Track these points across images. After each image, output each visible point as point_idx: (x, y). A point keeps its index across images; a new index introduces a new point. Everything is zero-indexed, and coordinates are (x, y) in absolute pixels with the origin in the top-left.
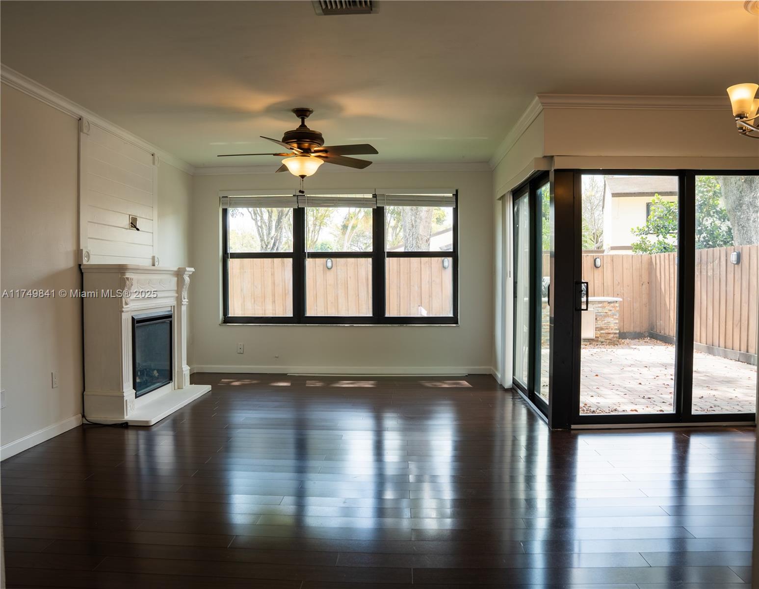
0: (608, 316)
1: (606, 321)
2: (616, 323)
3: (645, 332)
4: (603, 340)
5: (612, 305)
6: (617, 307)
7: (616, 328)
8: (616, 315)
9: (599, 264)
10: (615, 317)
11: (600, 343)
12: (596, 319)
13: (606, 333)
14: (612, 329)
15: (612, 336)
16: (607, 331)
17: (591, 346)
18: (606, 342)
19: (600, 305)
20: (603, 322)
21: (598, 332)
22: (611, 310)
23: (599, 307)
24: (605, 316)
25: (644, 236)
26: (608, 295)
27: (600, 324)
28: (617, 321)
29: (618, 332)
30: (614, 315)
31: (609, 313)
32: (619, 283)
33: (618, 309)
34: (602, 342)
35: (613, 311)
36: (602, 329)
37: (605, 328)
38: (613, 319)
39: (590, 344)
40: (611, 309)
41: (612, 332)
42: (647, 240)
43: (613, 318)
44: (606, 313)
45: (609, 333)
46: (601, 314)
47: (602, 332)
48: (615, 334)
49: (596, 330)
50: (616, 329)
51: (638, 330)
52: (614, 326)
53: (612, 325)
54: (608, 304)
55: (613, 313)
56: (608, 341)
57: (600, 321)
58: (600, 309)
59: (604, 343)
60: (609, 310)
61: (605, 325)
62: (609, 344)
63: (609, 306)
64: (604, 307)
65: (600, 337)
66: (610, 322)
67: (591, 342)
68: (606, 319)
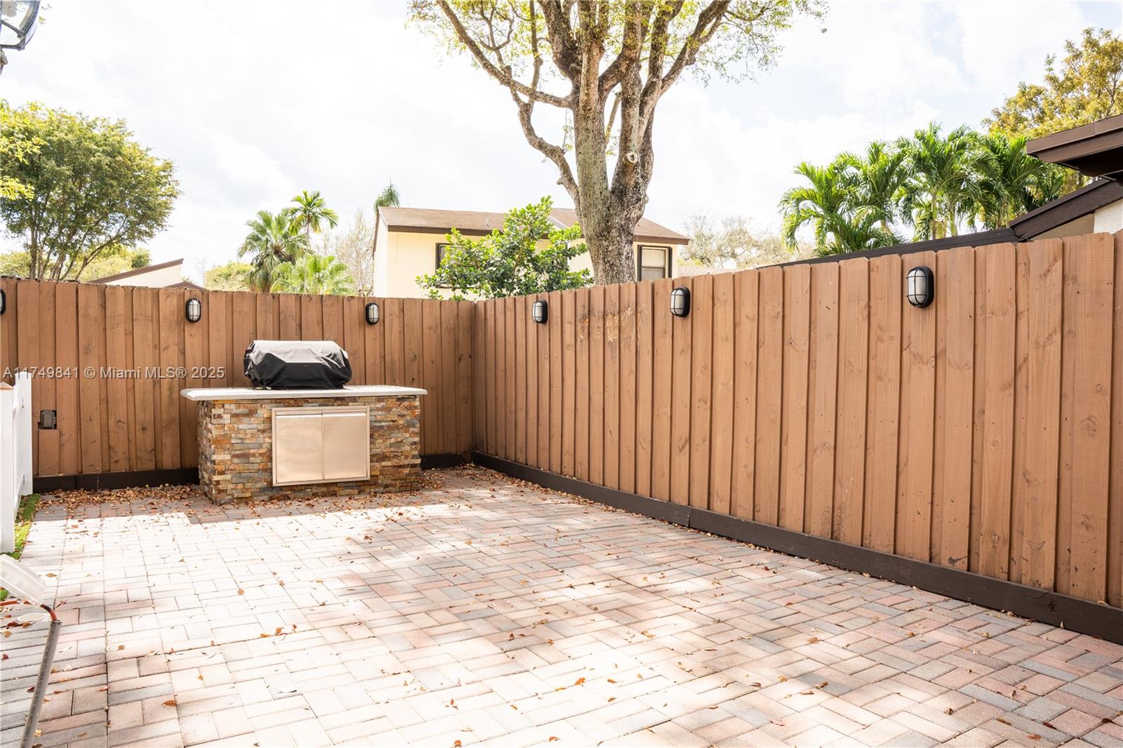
0: (397, 427)
1: (393, 440)
2: (415, 443)
3: (465, 452)
4: (388, 482)
5: (406, 403)
6: (416, 408)
7: (416, 453)
8: (414, 426)
9: (376, 316)
10: (411, 429)
11: (382, 489)
12: (371, 436)
13: (394, 466)
14: (406, 457)
15: (407, 471)
16: (395, 462)
17: (362, 497)
18: (394, 486)
19: (379, 405)
20: (389, 442)
21: (377, 465)
22: (403, 416)
23: (378, 409)
24: (391, 429)
25: (435, 289)
26: (393, 383)
27: (382, 446)
28: (417, 439)
29: (418, 461)
30: (409, 425)
31: (401, 422)
32: (415, 356)
33: (418, 412)
34: (386, 486)
35: (408, 418)
36: (384, 457)
37: (392, 455)
38: (407, 435)
39: (359, 493)
40: (405, 412)
41: (406, 462)
42: (438, 294)
43: (406, 432)
44: (393, 421)
45: (401, 466)
46: (383, 424)
47: (383, 464)
48: (414, 466)
49: (371, 461)
50: (414, 457)
51: (452, 449)
52: (411, 449)
53: (407, 448)
54: (398, 403)
55: (407, 421)
56: (398, 482)
57: (381, 441)
58: (380, 413)
59: (390, 488)
60: (399, 415)
61: (392, 449)
62: (401, 489)
63: (399, 406)
64: (388, 410)
65: (381, 477)
66: (401, 442)
67: (362, 488)
68: (393, 435)
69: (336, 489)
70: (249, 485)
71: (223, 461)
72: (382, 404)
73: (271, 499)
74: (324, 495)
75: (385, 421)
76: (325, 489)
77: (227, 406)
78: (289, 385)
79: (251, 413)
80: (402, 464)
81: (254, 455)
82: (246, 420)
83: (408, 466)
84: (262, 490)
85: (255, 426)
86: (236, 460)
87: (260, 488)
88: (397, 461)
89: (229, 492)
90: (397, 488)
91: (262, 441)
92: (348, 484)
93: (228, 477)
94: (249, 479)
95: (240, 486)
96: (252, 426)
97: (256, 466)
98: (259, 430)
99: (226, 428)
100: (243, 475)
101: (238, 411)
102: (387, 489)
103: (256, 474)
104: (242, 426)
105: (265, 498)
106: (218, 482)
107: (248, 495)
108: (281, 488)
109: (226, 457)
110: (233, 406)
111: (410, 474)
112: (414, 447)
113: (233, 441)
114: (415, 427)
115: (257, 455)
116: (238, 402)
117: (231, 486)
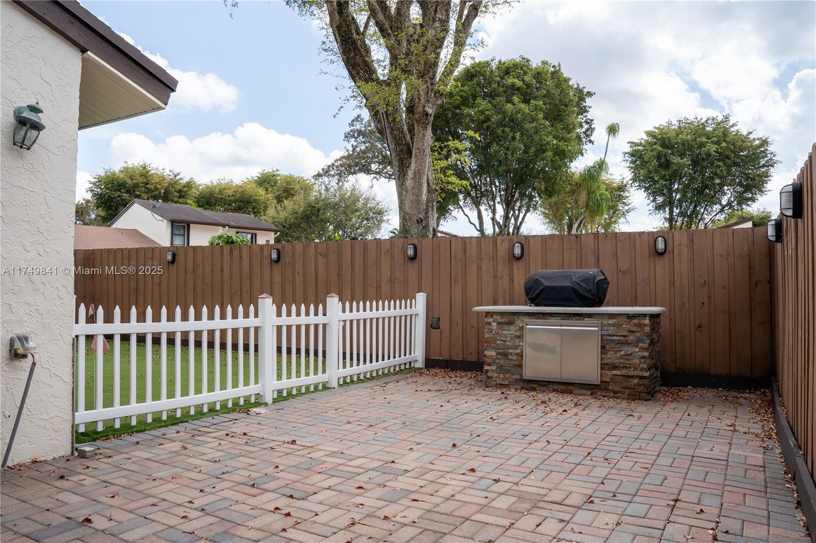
0: (627, 342)
1: (622, 353)
2: (644, 357)
4: (617, 388)
5: (636, 321)
6: (645, 325)
7: (645, 366)
8: (643, 341)
10: (641, 345)
11: (612, 394)
12: (603, 347)
13: (624, 376)
14: (635, 369)
15: (635, 381)
16: (624, 372)
18: (623, 393)
19: (610, 322)
20: (619, 354)
21: (609, 373)
22: (633, 332)
23: (609, 325)
24: (621, 343)
27: (612, 358)
28: (646, 354)
29: (647, 374)
30: (639, 340)
31: (631, 338)
33: (647, 329)
34: (615, 393)
35: (638, 334)
36: (615, 367)
37: (621, 365)
38: (637, 350)
39: (591, 395)
40: (634, 329)
41: (635, 373)
43: (636, 347)
44: (624, 336)
45: (632, 377)
46: (615, 338)
47: (614, 372)
48: (642, 378)
49: (602, 369)
50: (642, 370)
52: (641, 363)
53: (637, 361)
54: (628, 320)
55: (636, 336)
56: (627, 391)
57: (613, 353)
58: (612, 328)
59: (619, 395)
60: (629, 331)
61: (622, 361)
62: (630, 396)
63: (629, 323)
64: (618, 326)
65: (612, 383)
66: (631, 355)
67: (595, 391)
68: (624, 348)
69: (572, 388)
70: (508, 376)
71: (490, 356)
72: (614, 321)
73: (522, 388)
74: (563, 392)
75: (616, 336)
76: (563, 387)
77: (494, 317)
78: (545, 303)
79: (510, 323)
80: (630, 374)
81: (511, 354)
82: (507, 327)
83: (637, 377)
84: (517, 381)
85: (513, 332)
86: (500, 357)
87: (516, 379)
88: (627, 371)
89: (494, 379)
90: (626, 395)
91: (518, 344)
92: (582, 386)
93: (494, 368)
94: (508, 371)
95: (502, 376)
96: (511, 332)
97: (513, 363)
98: (516, 336)
99: (493, 332)
100: (504, 368)
101: (502, 320)
102: (616, 395)
103: (513, 369)
104: (504, 332)
105: (519, 387)
106: (487, 371)
107: (506, 383)
108: (530, 381)
109: (493, 353)
110: (498, 317)
111: (638, 385)
112: (643, 360)
113: (498, 342)
114: (644, 343)
115: (514, 354)
116: (502, 314)
117: (496, 375)
